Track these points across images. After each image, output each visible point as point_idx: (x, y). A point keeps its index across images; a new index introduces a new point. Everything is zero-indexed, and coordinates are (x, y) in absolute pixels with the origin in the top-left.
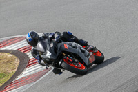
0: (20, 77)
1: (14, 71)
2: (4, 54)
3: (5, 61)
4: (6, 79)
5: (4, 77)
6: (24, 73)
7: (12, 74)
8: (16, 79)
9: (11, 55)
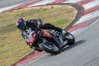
0: (77, 23)
1: (74, 18)
2: (66, 6)
3: (67, 11)
4: (68, 24)
5: (66, 22)
6: (80, 19)
7: (72, 21)
8: (75, 24)
9: (72, 7)
